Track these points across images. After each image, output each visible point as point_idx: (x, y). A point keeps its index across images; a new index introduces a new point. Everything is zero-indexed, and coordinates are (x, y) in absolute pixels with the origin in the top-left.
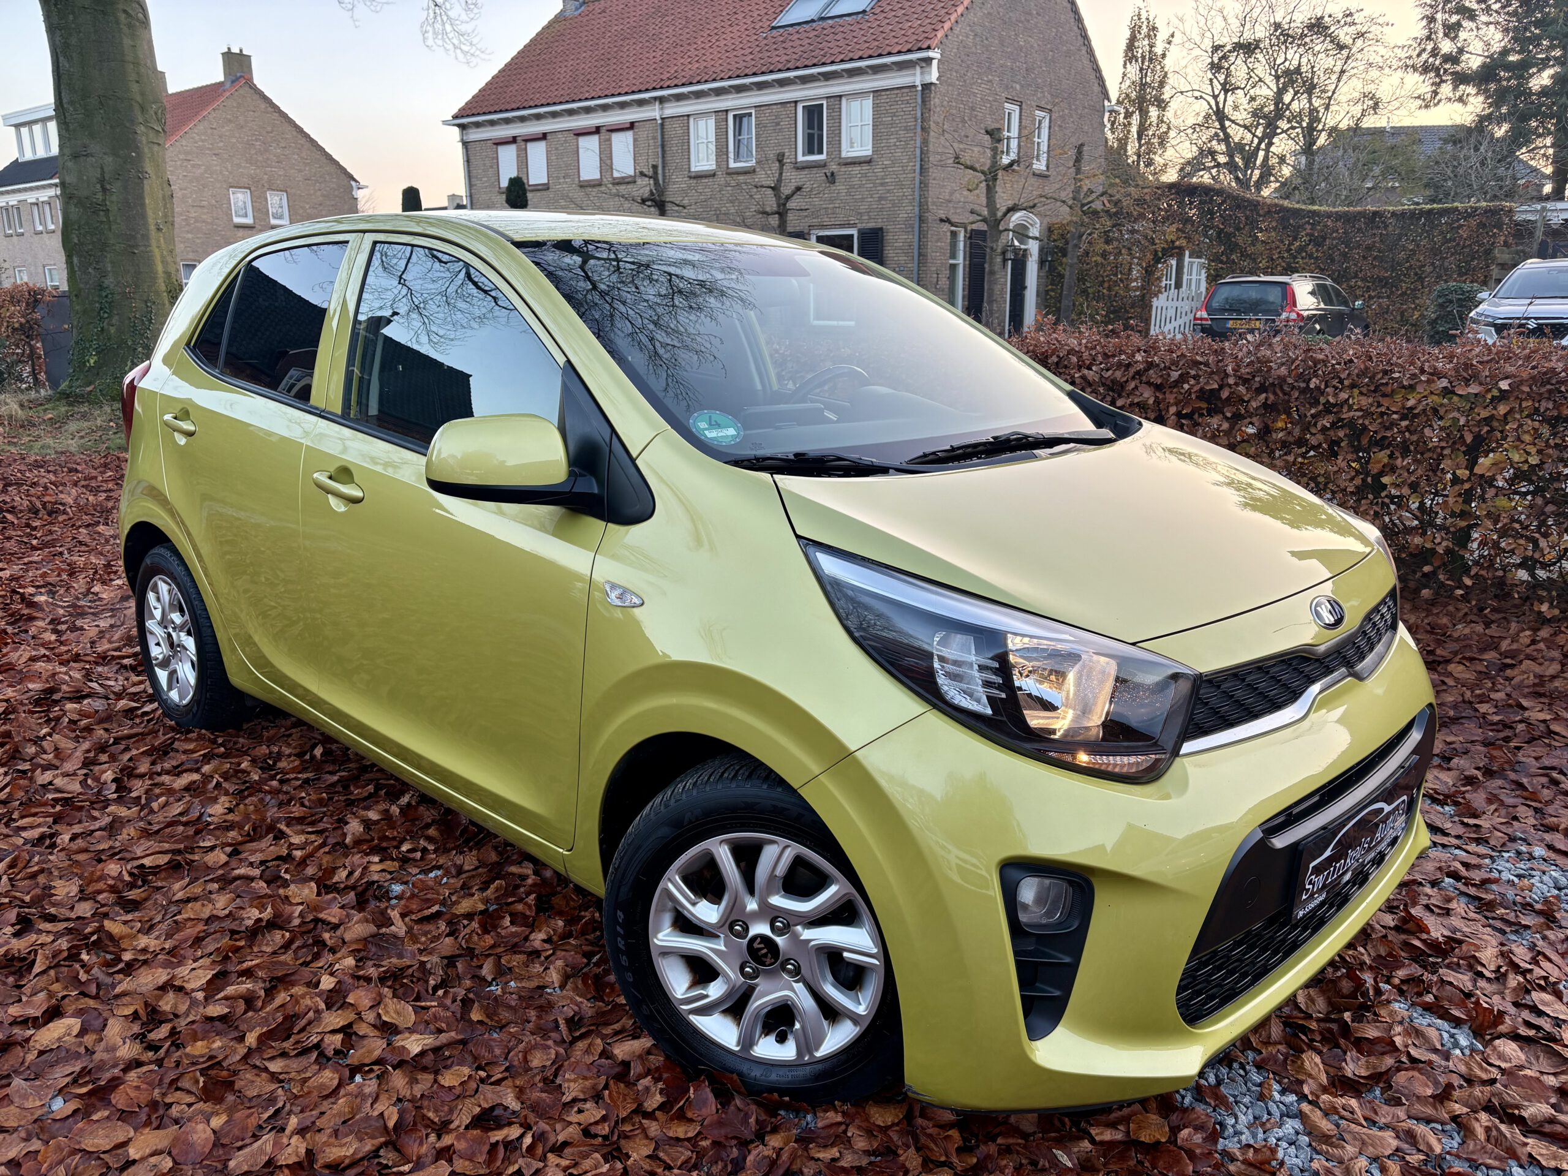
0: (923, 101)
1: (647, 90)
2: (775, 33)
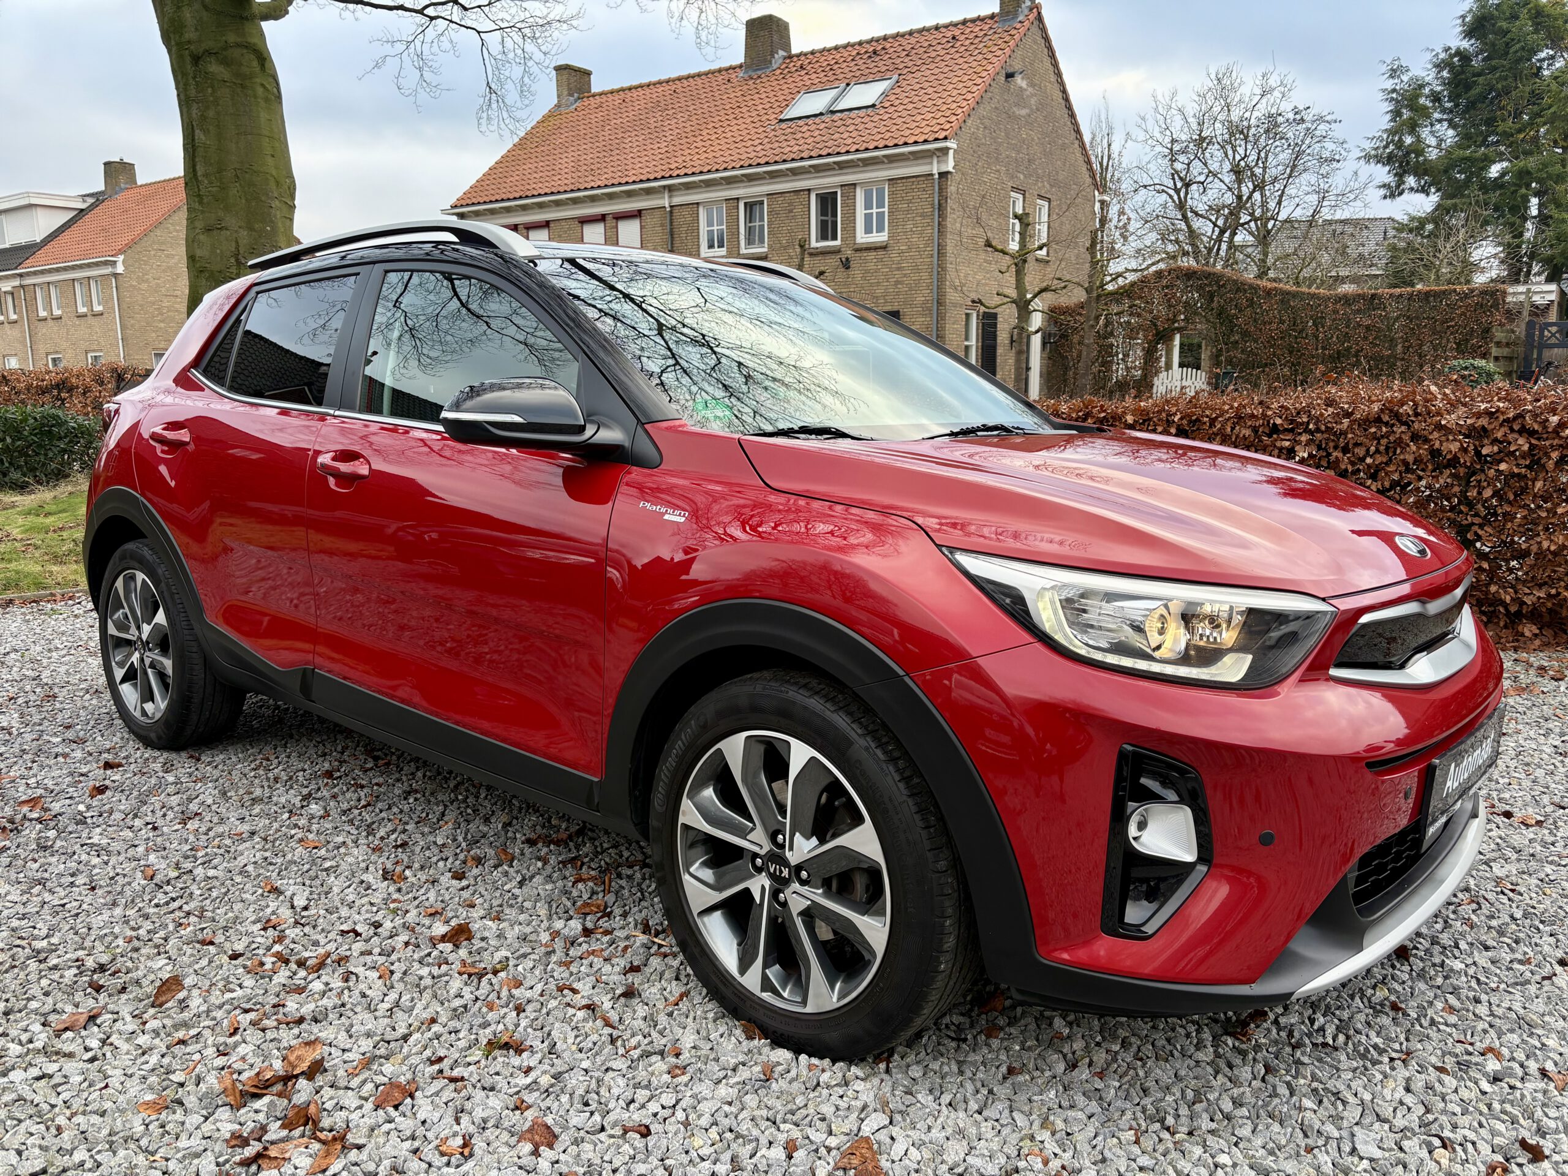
0: (940, 189)
1: (655, 179)
2: (784, 125)
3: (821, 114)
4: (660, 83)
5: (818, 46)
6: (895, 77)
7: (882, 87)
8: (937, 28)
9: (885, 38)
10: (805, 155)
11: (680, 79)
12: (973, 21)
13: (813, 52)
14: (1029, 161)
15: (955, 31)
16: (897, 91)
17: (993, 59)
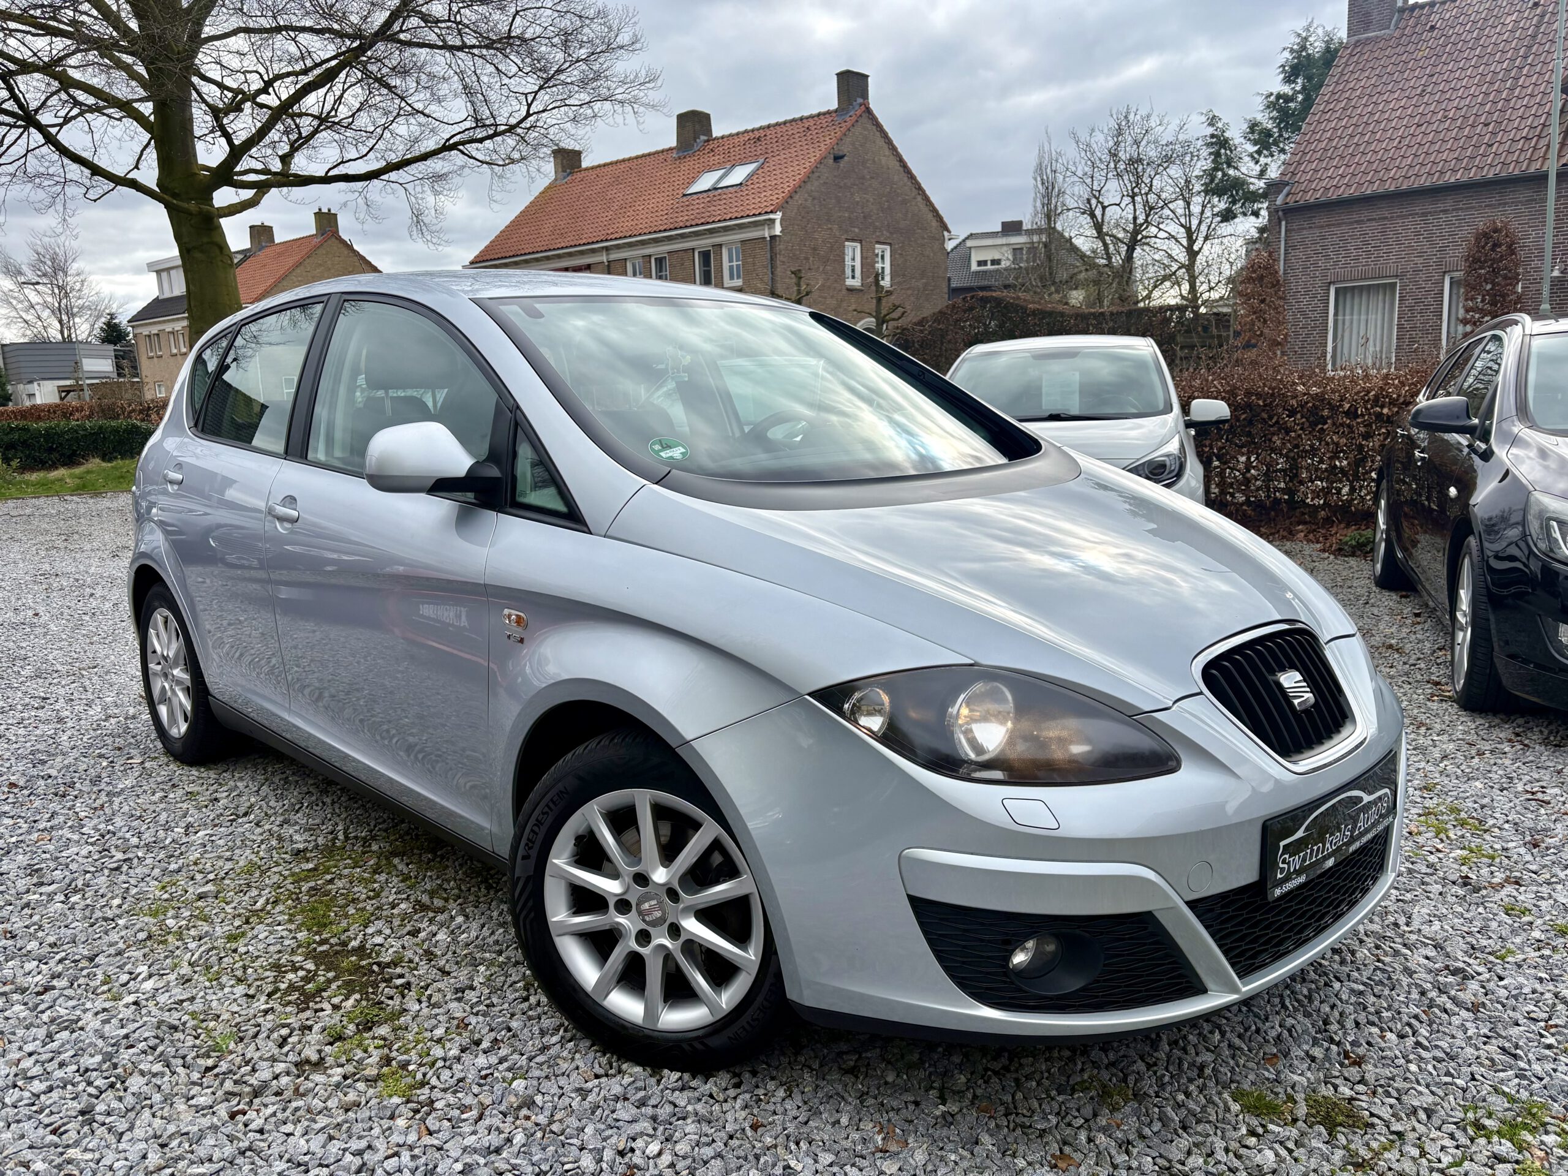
0: (772, 248)
1: (598, 242)
2: (685, 199)
3: (709, 190)
4: (624, 160)
5: (727, 133)
6: (762, 161)
7: (750, 168)
8: (801, 119)
9: (769, 126)
10: (688, 224)
11: (637, 158)
12: (824, 114)
13: (723, 137)
14: (865, 217)
15: (811, 122)
16: (760, 172)
17: (823, 147)
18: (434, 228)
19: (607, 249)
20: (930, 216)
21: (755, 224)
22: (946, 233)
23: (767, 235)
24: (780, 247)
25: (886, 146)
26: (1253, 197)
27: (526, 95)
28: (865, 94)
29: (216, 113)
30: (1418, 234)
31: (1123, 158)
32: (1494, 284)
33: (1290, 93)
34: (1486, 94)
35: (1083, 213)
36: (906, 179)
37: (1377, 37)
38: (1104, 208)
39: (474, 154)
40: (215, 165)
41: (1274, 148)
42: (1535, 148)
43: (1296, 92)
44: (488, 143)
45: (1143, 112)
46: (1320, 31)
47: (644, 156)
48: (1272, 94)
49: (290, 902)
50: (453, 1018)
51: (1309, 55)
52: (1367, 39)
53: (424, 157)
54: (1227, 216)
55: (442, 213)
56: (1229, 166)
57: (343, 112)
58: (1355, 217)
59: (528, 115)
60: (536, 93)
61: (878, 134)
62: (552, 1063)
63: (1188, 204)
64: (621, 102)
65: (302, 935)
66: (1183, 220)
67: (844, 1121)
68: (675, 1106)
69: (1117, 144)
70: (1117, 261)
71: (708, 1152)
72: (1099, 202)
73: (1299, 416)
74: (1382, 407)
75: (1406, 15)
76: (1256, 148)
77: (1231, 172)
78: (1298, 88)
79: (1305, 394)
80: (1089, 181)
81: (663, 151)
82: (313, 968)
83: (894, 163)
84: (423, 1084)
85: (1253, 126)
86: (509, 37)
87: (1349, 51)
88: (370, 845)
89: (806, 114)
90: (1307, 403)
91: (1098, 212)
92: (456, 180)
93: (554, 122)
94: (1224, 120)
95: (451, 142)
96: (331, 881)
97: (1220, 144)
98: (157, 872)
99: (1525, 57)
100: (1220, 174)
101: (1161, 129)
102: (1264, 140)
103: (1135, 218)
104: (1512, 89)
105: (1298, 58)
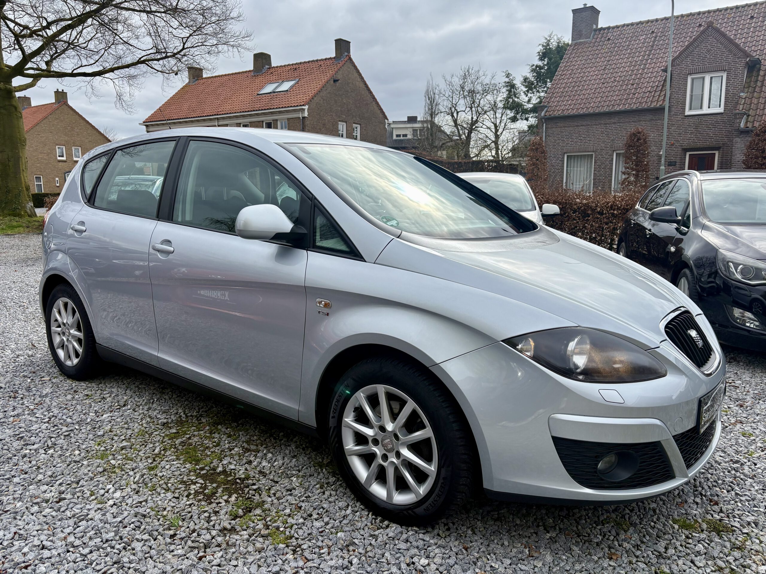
0: (303, 123)
1: (213, 115)
2: (258, 96)
3: (271, 93)
4: (225, 75)
5: (279, 65)
6: (298, 80)
7: (291, 83)
8: (317, 61)
9: (301, 63)
10: (260, 109)
11: (232, 74)
12: (329, 59)
13: (277, 67)
14: (348, 110)
15: (322, 63)
16: (297, 85)
17: (328, 75)
18: (129, 103)
19: (218, 119)
20: (379, 112)
21: (295, 111)
22: (386, 121)
23: (301, 116)
24: (307, 122)
25: (358, 77)
26: (526, 111)
27: (182, 38)
28: (348, 51)
29: (17, 37)
30: (602, 133)
31: (467, 89)
32: (637, 157)
33: (542, 65)
34: (633, 71)
35: (448, 114)
36: (368, 93)
37: (585, 42)
38: (458, 113)
39: (153, 66)
40: (13, 65)
41: (534, 90)
42: (654, 96)
43: (544, 65)
44: (161, 62)
45: (475, 69)
46: (555, 38)
47: (236, 73)
48: (534, 65)
49: (172, 449)
50: (292, 504)
51: (550, 48)
52: (580, 42)
53: (128, 66)
54: (514, 119)
55: (133, 96)
56: (515, 97)
57: (81, 40)
58: (576, 124)
59: (183, 49)
60: (188, 38)
61: (355, 70)
62: (352, 523)
63: (495, 113)
64: (233, 46)
65: (188, 466)
66: (493, 120)
67: (506, 543)
68: (424, 541)
69: (464, 83)
70: (463, 137)
71: (451, 561)
72: (455, 109)
73: (577, 213)
74: (614, 210)
75: (597, 32)
76: (526, 89)
77: (516, 99)
78: (545, 63)
79: (580, 203)
80: (451, 99)
81: (246, 72)
82: (203, 482)
83: (362, 85)
84: (291, 537)
85: (526, 79)
86: (176, 8)
87: (572, 48)
88: (200, 420)
89: (319, 58)
90: (581, 207)
91: (455, 115)
92: (141, 79)
93: (198, 53)
94: (513, 76)
95: (142, 59)
96: (189, 438)
97: (511, 86)
98: (91, 436)
99: (649, 55)
100: (511, 100)
101: (484, 77)
102: (530, 86)
103: (472, 118)
104: (643, 69)
105: (545, 49)
